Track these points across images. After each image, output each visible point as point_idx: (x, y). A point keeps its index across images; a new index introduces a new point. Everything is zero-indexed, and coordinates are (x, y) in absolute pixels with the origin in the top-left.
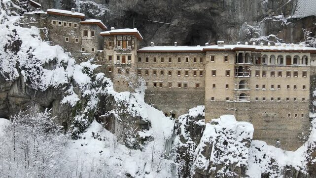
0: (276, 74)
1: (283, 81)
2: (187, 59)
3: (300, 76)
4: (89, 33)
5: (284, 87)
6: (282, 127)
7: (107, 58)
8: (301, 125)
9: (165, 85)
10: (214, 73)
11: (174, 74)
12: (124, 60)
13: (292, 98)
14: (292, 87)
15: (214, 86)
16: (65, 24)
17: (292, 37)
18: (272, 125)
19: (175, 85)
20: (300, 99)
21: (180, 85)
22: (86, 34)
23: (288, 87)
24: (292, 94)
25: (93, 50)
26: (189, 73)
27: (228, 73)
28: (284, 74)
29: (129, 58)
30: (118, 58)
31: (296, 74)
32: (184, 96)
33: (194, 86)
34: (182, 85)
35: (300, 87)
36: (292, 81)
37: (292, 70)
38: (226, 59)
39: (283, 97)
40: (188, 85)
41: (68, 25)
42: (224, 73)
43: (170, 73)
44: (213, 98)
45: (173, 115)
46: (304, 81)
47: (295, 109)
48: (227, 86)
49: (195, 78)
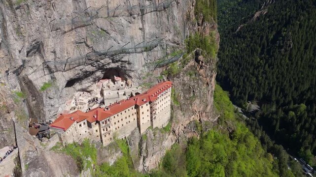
0: (162, 101)
1: (164, 102)
2: (129, 110)
6: (163, 119)
8: (168, 115)
9: (120, 126)
10: (143, 113)
11: (124, 119)
12: (107, 130)
15: (143, 118)
18: (161, 121)
19: (125, 124)
24: (166, 105)
25: (86, 132)
26: (130, 116)
27: (148, 110)
29: (109, 128)
30: (104, 130)
31: (167, 97)
32: (129, 127)
33: (133, 120)
34: (128, 122)
36: (166, 100)
39: (164, 108)
43: (122, 120)
44: (143, 123)
45: (125, 137)
46: (169, 98)
47: (167, 110)
48: (148, 116)
49: (133, 116)
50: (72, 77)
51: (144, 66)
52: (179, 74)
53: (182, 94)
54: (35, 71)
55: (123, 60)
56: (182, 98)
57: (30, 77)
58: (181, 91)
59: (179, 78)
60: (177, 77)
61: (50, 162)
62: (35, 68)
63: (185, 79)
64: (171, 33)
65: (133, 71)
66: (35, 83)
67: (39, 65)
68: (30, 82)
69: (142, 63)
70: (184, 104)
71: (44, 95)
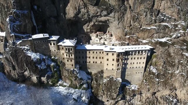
0: (133, 59)
1: (136, 61)
2: (97, 52)
3: (143, 58)
4: (52, 44)
5: (135, 63)
6: (133, 77)
7: (62, 54)
8: (140, 76)
11: (91, 58)
12: (69, 57)
13: (138, 67)
14: (139, 63)
15: (108, 64)
16: (41, 41)
18: (129, 77)
19: (92, 62)
20: (141, 67)
21: (94, 62)
22: (51, 44)
23: (137, 63)
24: (138, 65)
25: (55, 51)
27: (113, 60)
28: (136, 59)
29: (72, 56)
30: (67, 55)
31: (141, 58)
32: (96, 66)
34: (95, 62)
35: (142, 63)
37: (140, 56)
38: (113, 54)
40: (97, 62)
41: (42, 42)
44: (107, 69)
46: (144, 61)
47: (139, 70)
48: (113, 65)
49: (100, 59)
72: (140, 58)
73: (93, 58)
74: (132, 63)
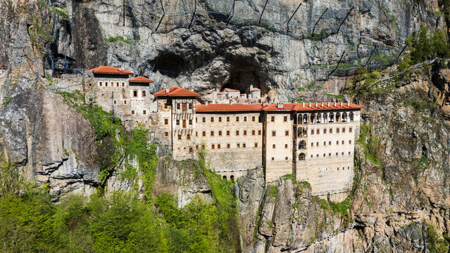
0: (328, 131)
1: (334, 137)
2: (245, 118)
3: (347, 131)
4: (140, 93)
5: (334, 143)
6: (332, 180)
7: (163, 121)
8: (347, 177)
9: (224, 145)
10: (274, 134)
11: (233, 133)
13: (340, 153)
14: (340, 142)
15: (274, 146)
16: (112, 84)
17: (336, 88)
18: (324, 180)
19: (234, 145)
20: (346, 153)
21: (238, 145)
22: (135, 94)
23: (337, 142)
24: (340, 149)
25: (145, 112)
26: (247, 133)
27: (287, 133)
28: (335, 131)
29: (190, 123)
30: (178, 122)
31: (343, 130)
32: (243, 156)
33: (253, 145)
34: (241, 145)
35: (347, 142)
36: (341, 136)
37: (341, 126)
38: (285, 119)
39: (333, 153)
40: (247, 145)
41: (115, 85)
42: (284, 133)
43: (228, 133)
44: (273, 159)
45: (232, 177)
46: (351, 136)
47: (343, 162)
48: (286, 146)
49: (253, 137)
50: (167, 47)
51: (303, 68)
52: (384, 96)
53: (389, 143)
54: (109, 12)
55: (261, 42)
56: (388, 153)
57: (98, 16)
58: (387, 136)
59: (382, 103)
60: (378, 102)
61: (48, 111)
62: (111, 9)
63: (401, 112)
64: (372, 17)
65: (281, 72)
66: (104, 27)
67: (118, 5)
68: (96, 21)
69: (300, 61)
70: (395, 169)
71: (111, 49)
72: (341, 130)
73: (237, 133)
74: (327, 143)
